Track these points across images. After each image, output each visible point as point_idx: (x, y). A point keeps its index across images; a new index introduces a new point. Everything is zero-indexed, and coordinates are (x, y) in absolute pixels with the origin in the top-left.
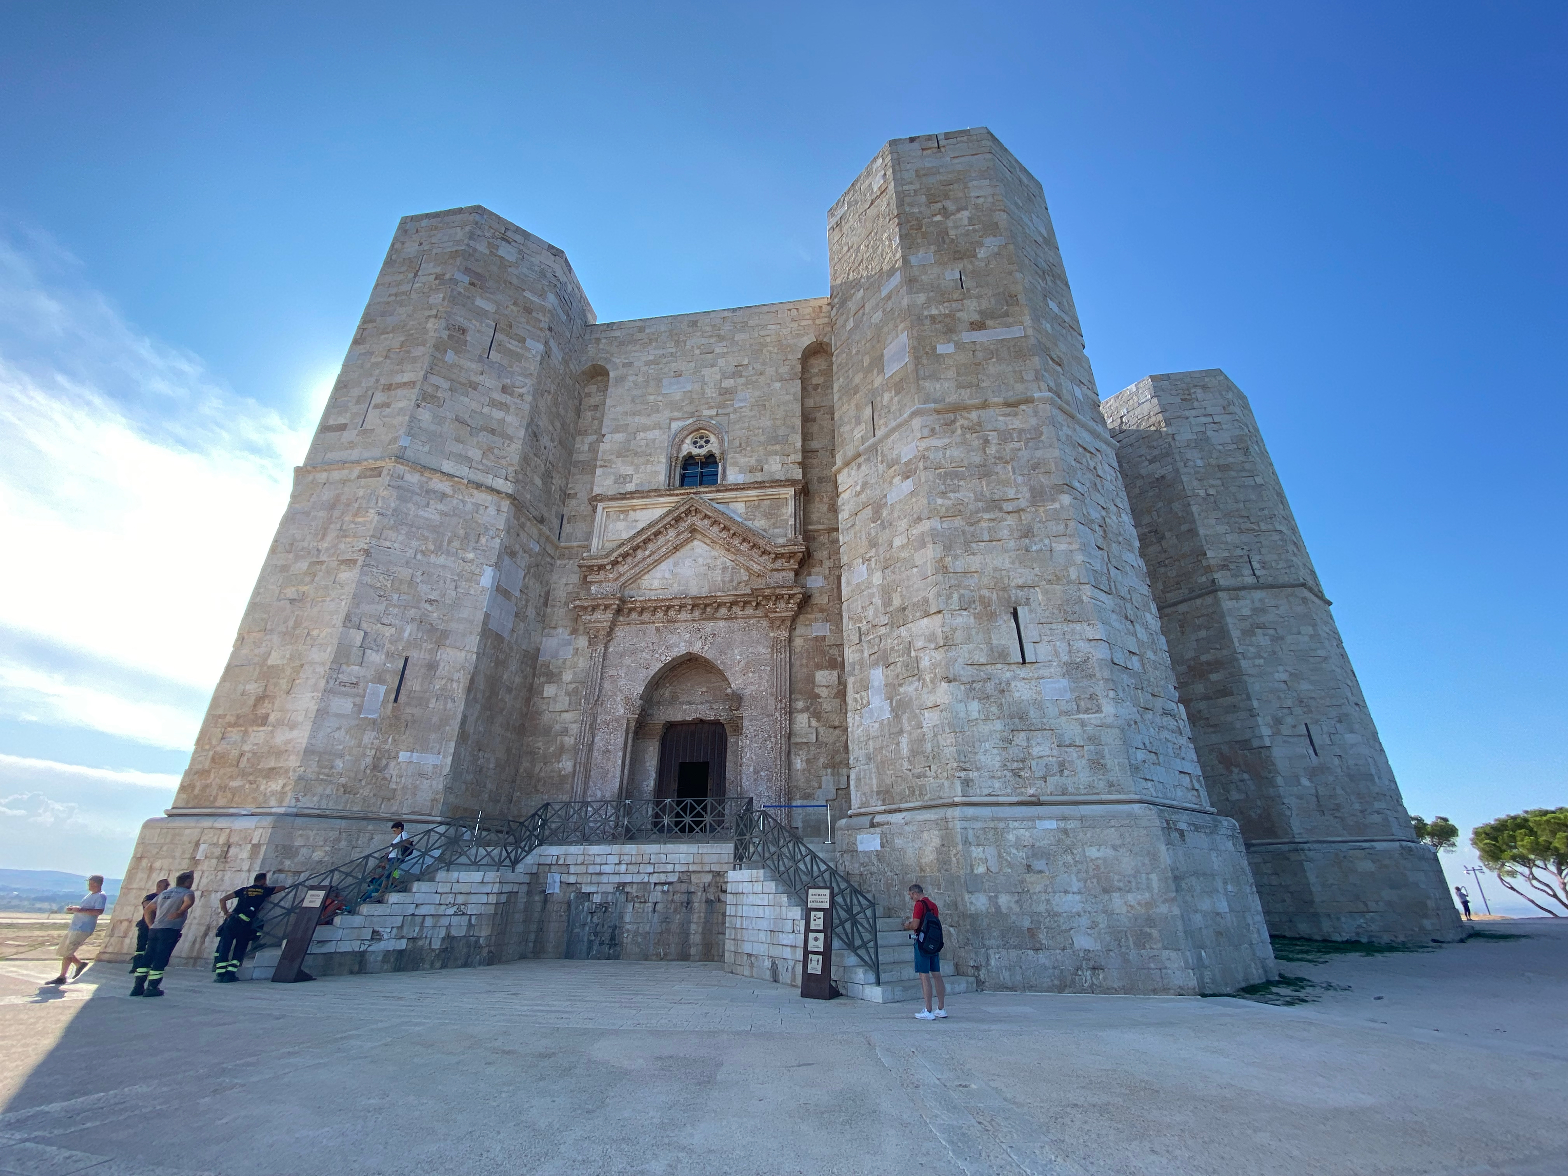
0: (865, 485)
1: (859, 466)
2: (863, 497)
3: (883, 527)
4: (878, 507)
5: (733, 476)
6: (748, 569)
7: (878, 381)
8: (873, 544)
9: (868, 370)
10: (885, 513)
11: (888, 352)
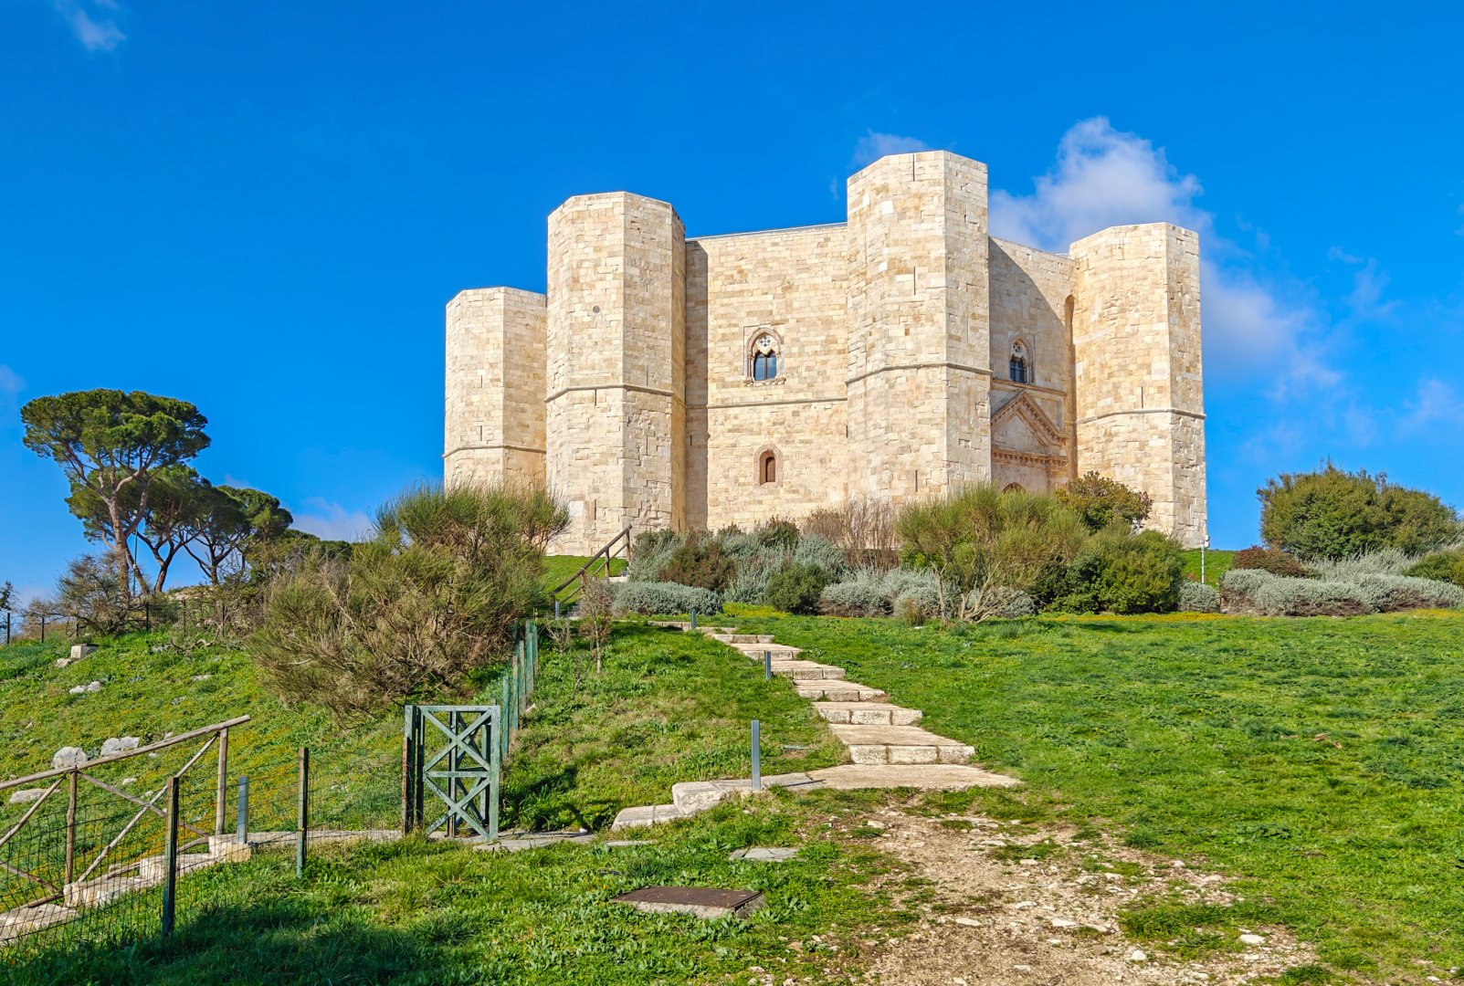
0: (1134, 430)
1: (1131, 418)
2: (1134, 436)
3: (1145, 455)
4: (1143, 445)
5: (1039, 382)
6: (1040, 441)
7: (1146, 378)
8: (1138, 461)
9: (1142, 366)
10: (1147, 449)
11: (1154, 367)
